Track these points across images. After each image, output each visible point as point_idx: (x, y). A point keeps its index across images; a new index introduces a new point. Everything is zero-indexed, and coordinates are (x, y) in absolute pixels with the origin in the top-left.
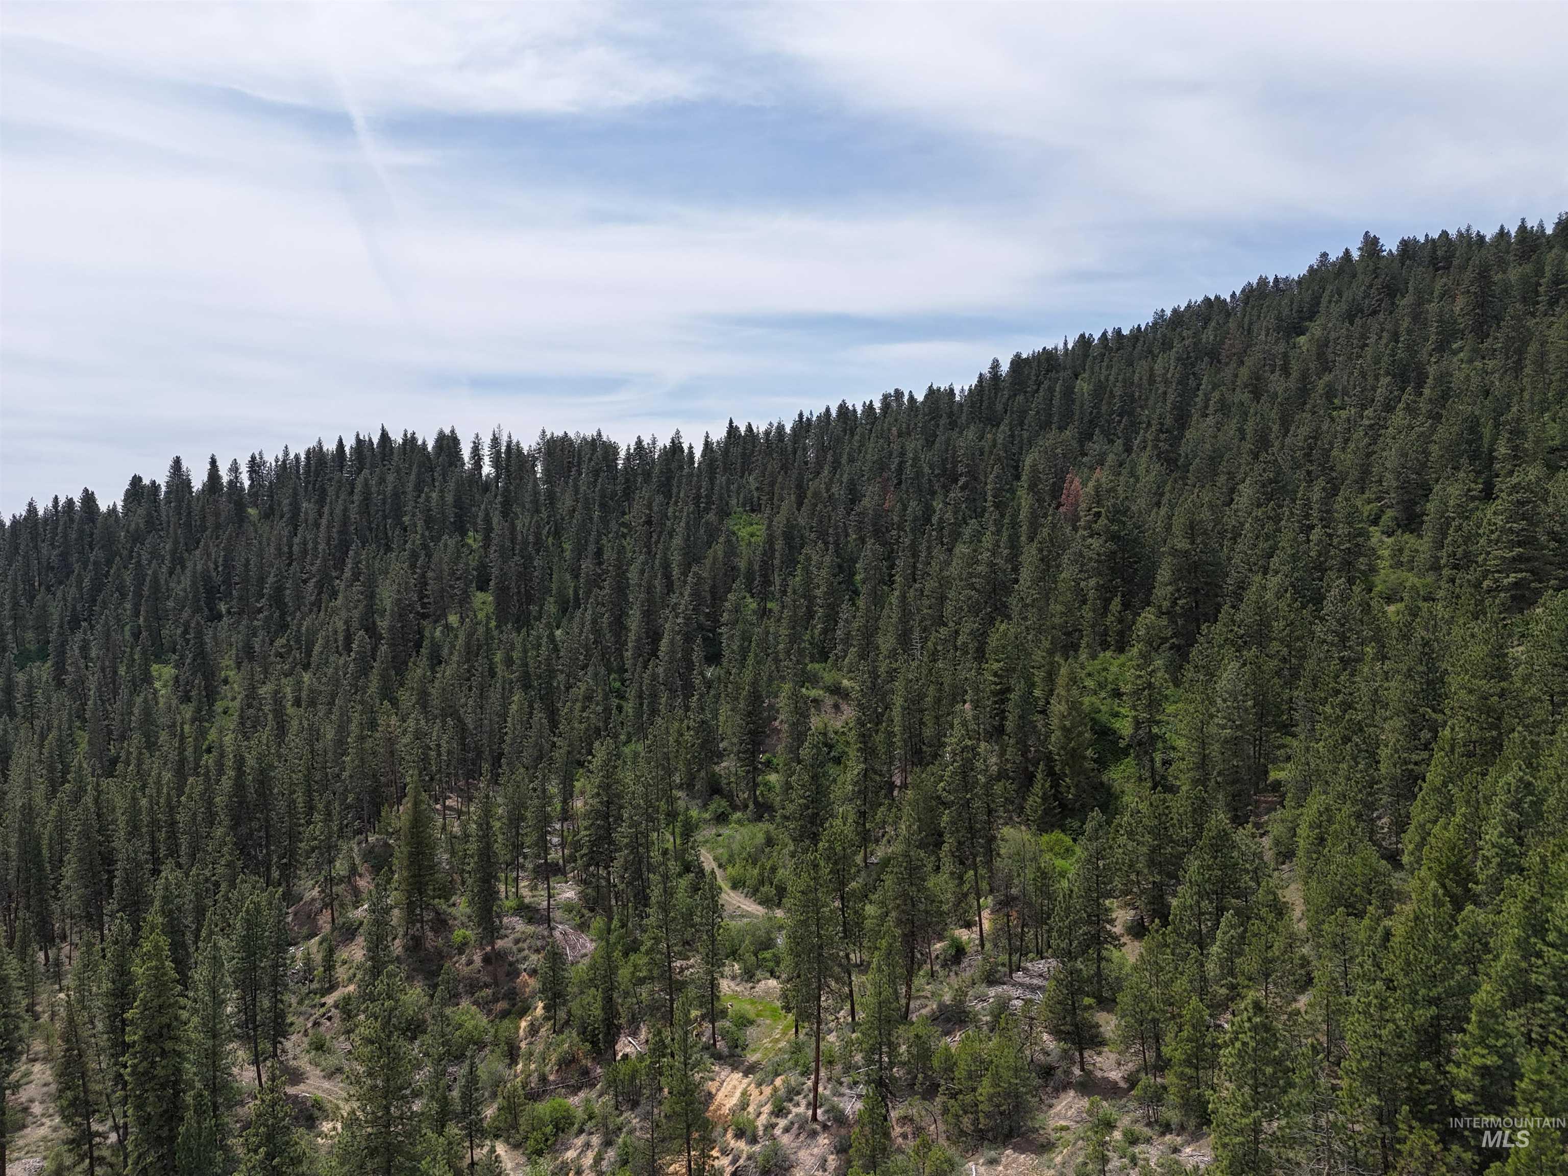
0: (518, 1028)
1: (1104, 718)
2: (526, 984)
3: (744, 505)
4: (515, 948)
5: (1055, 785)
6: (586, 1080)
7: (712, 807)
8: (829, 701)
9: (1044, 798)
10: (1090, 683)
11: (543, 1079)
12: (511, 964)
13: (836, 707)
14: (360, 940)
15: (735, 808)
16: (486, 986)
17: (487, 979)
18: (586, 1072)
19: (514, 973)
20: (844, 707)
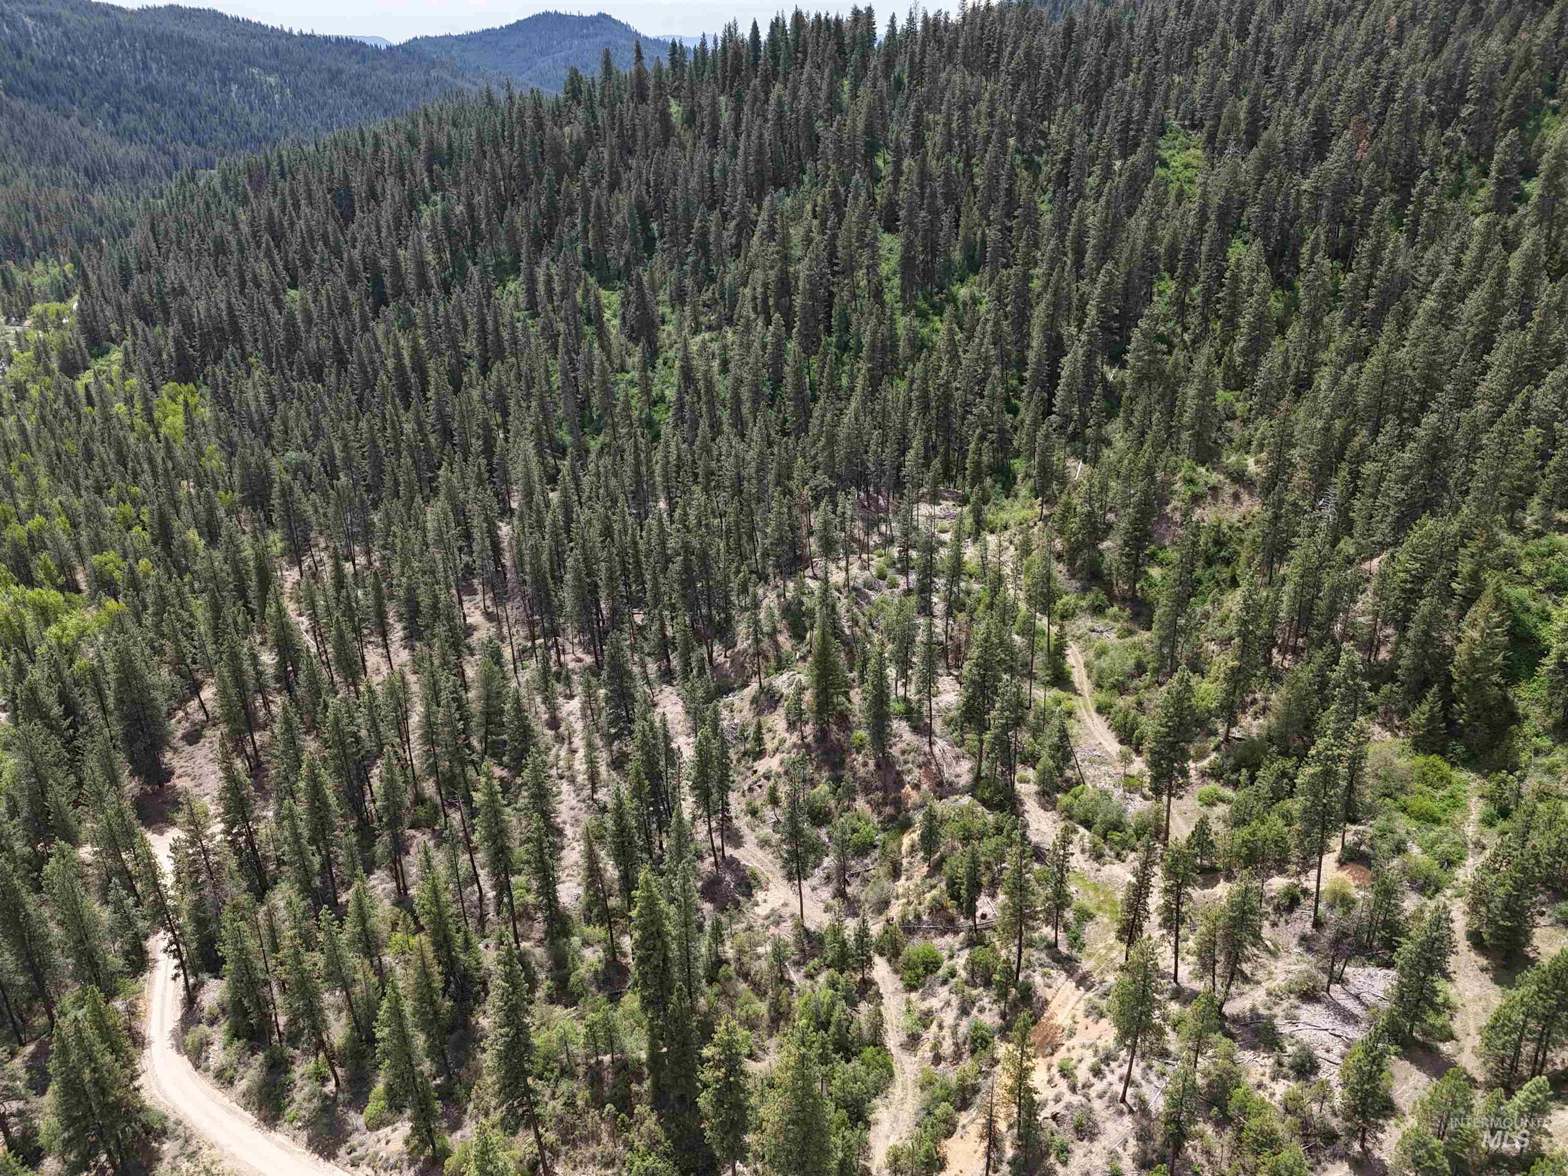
0: (900, 846)
1: (1530, 620)
2: (909, 796)
3: (1183, 118)
4: (902, 758)
5: (1446, 707)
6: (950, 926)
7: (1090, 596)
8: (1229, 489)
9: (1431, 720)
10: (1528, 568)
11: (918, 917)
12: (899, 774)
13: (1236, 497)
14: (781, 711)
15: (1112, 599)
16: (877, 789)
17: (879, 784)
18: (951, 920)
19: (901, 784)
20: (1245, 497)
